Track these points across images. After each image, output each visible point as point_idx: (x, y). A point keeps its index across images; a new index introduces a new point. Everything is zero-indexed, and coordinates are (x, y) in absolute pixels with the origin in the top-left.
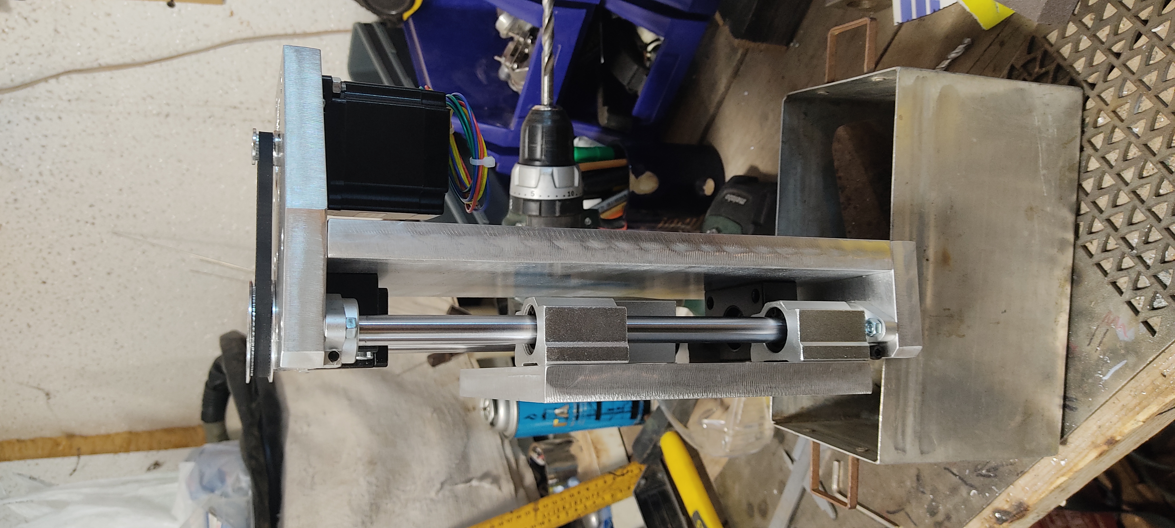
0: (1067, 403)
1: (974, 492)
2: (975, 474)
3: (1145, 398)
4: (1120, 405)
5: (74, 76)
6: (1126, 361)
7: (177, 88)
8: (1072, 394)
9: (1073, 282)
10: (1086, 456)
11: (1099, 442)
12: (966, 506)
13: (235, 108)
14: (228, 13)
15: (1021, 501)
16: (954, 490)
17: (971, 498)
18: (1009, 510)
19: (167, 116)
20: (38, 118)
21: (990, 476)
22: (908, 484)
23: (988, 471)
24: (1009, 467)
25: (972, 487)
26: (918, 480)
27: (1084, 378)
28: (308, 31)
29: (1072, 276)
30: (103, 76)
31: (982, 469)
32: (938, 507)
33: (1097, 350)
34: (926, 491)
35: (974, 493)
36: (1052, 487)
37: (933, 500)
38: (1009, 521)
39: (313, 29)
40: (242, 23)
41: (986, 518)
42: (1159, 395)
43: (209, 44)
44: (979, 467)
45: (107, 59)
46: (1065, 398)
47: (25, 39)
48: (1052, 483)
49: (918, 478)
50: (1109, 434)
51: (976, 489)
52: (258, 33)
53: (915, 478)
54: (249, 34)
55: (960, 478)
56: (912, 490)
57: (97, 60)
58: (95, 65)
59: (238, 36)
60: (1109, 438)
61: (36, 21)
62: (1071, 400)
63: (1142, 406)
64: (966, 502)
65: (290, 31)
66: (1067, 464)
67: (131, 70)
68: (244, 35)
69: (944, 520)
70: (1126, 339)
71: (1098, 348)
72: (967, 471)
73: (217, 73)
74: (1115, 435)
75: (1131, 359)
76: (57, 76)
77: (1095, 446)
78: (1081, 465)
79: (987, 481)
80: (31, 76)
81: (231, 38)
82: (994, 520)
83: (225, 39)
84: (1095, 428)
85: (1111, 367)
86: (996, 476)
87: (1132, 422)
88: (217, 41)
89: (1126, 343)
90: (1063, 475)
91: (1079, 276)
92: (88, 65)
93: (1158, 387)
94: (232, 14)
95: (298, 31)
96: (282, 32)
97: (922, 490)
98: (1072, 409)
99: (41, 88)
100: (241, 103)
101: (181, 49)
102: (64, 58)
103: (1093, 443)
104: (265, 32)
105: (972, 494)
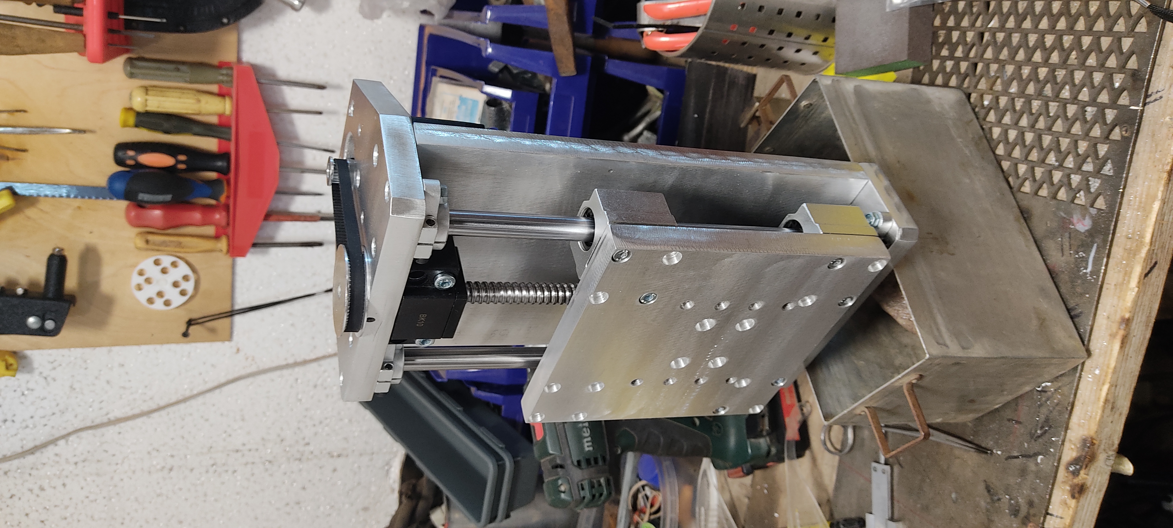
0: (1072, 314)
1: (1040, 458)
2: (1033, 441)
3: (1127, 265)
4: (1113, 287)
5: (84, 434)
6: (1095, 245)
7: (183, 437)
8: (1071, 304)
9: (1025, 219)
10: (1112, 350)
11: (1115, 331)
12: (1040, 478)
13: (237, 451)
14: (235, 350)
15: (1084, 437)
16: (1023, 472)
17: (1042, 466)
18: (1079, 455)
19: (171, 470)
20: (42, 489)
21: (1046, 432)
22: (983, 504)
23: (1042, 428)
24: (1057, 408)
25: (1036, 454)
26: (989, 491)
27: (1074, 284)
28: (308, 358)
29: (1023, 215)
30: (111, 431)
31: (1036, 431)
32: (1017, 502)
33: (1071, 253)
34: (1000, 497)
35: (1042, 459)
36: (1101, 403)
37: (1011, 499)
38: (1084, 466)
39: (313, 356)
40: (247, 359)
41: (1063, 480)
42: (1135, 255)
43: (215, 384)
44: (1033, 431)
45: (117, 413)
46: (1069, 310)
47: (42, 399)
48: (1099, 399)
49: (988, 489)
50: (1118, 318)
51: (1040, 454)
52: (262, 366)
53: (986, 493)
54: (253, 369)
55: (1023, 456)
56: (989, 507)
57: (107, 414)
58: (105, 420)
59: (243, 372)
60: (1120, 320)
61: (54, 380)
62: (1074, 309)
63: (1128, 274)
64: (1038, 474)
65: (291, 361)
66: (1101, 370)
67: (139, 421)
68: (249, 371)
69: (1028, 509)
70: (1087, 228)
71: (1071, 252)
72: (1026, 444)
73: (222, 415)
74: (1122, 315)
75: (1099, 240)
76: (65, 437)
77: (1113, 336)
78: (1113, 364)
79: (1046, 438)
80: (42, 439)
81: (236, 375)
82: (1071, 477)
83: (231, 377)
84: (1105, 322)
85: (1088, 258)
86: (1050, 427)
87: (1129, 293)
88: (223, 380)
89: (1087, 231)
90: (1103, 384)
91: (1028, 213)
92: (98, 421)
93: (1130, 249)
94: (238, 350)
95: (299, 360)
96: (284, 363)
97: (996, 498)
98: (1077, 316)
99: (51, 450)
100: (244, 445)
101: (188, 394)
102: (76, 416)
103: (1110, 335)
104: (268, 365)
105: (1039, 461)
